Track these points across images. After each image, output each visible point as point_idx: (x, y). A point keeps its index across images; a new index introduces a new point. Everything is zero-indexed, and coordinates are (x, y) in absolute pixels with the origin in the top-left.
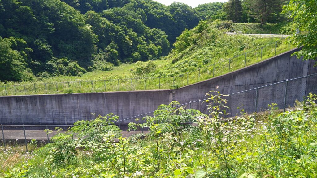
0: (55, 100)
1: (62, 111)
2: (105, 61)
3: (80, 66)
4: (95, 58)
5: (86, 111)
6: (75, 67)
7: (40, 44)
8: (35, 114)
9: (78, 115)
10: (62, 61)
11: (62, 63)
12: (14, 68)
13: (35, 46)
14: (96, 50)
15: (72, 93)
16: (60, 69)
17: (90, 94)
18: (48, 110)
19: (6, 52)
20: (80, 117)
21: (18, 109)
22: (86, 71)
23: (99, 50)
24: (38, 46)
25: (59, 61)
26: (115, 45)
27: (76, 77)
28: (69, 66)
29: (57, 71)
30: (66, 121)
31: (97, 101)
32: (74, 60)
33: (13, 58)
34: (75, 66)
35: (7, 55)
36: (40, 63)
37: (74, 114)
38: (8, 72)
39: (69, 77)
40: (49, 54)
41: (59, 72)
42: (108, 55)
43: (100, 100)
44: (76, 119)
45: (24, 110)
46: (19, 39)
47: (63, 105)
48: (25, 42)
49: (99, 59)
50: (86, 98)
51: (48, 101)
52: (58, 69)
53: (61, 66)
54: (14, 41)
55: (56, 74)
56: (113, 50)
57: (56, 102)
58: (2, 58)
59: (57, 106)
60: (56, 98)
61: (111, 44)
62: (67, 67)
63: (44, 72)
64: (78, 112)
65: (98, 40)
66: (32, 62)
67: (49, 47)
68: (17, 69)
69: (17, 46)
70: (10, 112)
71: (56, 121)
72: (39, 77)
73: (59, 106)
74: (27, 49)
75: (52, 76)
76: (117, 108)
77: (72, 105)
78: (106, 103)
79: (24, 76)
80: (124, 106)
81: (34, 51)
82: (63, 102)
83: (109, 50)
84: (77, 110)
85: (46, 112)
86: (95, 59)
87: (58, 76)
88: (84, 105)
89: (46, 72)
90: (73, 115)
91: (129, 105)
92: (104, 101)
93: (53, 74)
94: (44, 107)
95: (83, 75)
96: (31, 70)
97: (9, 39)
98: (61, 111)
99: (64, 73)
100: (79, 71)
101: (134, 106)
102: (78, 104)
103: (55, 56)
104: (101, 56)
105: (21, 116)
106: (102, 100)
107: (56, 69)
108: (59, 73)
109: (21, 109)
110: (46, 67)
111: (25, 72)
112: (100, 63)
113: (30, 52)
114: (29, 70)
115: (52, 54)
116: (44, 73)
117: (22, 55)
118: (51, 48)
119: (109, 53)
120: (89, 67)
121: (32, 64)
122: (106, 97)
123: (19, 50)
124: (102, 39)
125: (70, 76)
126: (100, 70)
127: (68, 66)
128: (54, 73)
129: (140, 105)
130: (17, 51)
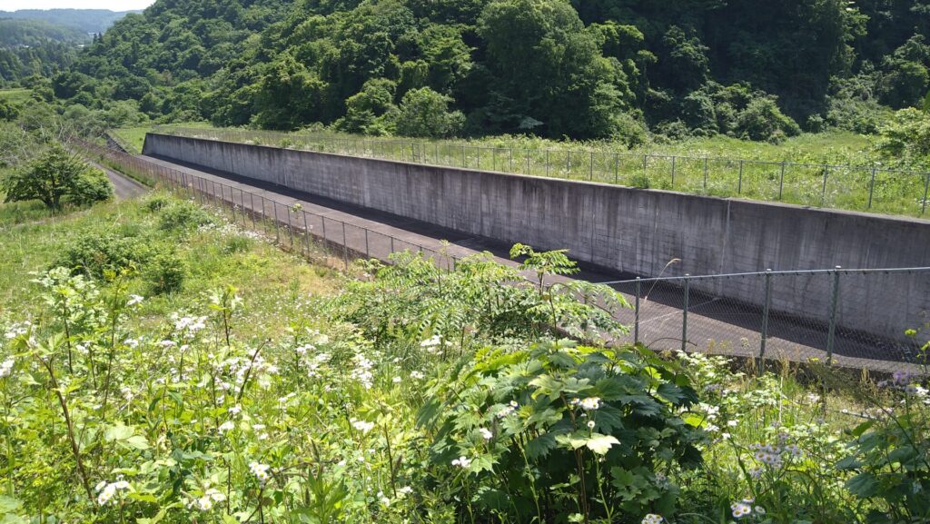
0: (601, 200)
1: (615, 232)
2: (873, 102)
3: (783, 111)
4: (839, 89)
5: (672, 246)
6: (767, 114)
7: (680, 41)
8: (556, 228)
9: (652, 252)
10: (733, 93)
11: (731, 100)
12: (598, 104)
13: (665, 45)
14: (850, 62)
15: (647, 187)
16: (721, 117)
17: (689, 198)
18: (585, 224)
19: (586, 61)
20: (655, 261)
21: (524, 209)
22: (800, 130)
23: (860, 64)
24: (672, 47)
25: (724, 92)
26: (925, 47)
27: (761, 144)
28: (749, 111)
29: (711, 120)
30: (620, 264)
31: (706, 223)
32: (769, 92)
33: (600, 79)
34: (766, 111)
35: (588, 68)
36: (669, 95)
37: (643, 250)
38: (582, 114)
39: (740, 141)
40: (700, 69)
41: (716, 126)
42: (888, 81)
43: (714, 220)
44: (644, 264)
45: (535, 214)
46: (625, 27)
47: (619, 218)
48: (640, 35)
49: (854, 95)
50: (676, 208)
51: (587, 201)
52: (714, 116)
53: (727, 108)
54: (614, 31)
55: (706, 132)
56: (913, 63)
57: (604, 205)
58: (574, 76)
59: (605, 218)
60: (606, 194)
61: (910, 45)
62: (743, 112)
63: (676, 121)
64: (653, 244)
65: (863, 29)
66: (650, 90)
67: (703, 50)
68: (603, 107)
69: (620, 45)
70: (509, 215)
71: (598, 258)
72: (658, 136)
73: (609, 218)
74: (641, 56)
75: (695, 135)
76: (759, 256)
77: (641, 222)
78: (728, 232)
79: (619, 129)
80: (780, 254)
81: (660, 61)
82: (620, 208)
83: (899, 65)
84: (650, 237)
85: (580, 228)
86: (841, 92)
87: (710, 136)
88: (669, 227)
89: (679, 122)
90: (639, 251)
91: (797, 252)
92: (723, 227)
93: (699, 129)
94: (576, 214)
95: (784, 140)
96: (641, 112)
97: (602, 27)
98: (611, 234)
99: (730, 129)
100: (775, 128)
101: (814, 259)
102: (655, 221)
103: (714, 76)
104: (862, 82)
105: (528, 228)
106: (719, 222)
107: (710, 114)
108: (715, 128)
109: (530, 210)
110: (682, 108)
111: (623, 118)
112: (853, 106)
113: (649, 62)
114: (638, 113)
115: (708, 70)
116: (673, 124)
117: (627, 69)
118: (707, 53)
119: (896, 73)
120: (811, 118)
121: (648, 97)
122: (731, 213)
123: (621, 58)
124: (880, 26)
125: (744, 139)
126: (848, 128)
127: (746, 108)
128: (701, 127)
129: (831, 258)
130: (615, 59)
